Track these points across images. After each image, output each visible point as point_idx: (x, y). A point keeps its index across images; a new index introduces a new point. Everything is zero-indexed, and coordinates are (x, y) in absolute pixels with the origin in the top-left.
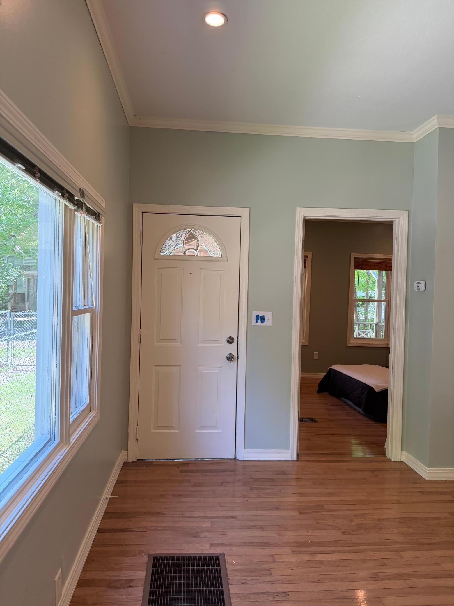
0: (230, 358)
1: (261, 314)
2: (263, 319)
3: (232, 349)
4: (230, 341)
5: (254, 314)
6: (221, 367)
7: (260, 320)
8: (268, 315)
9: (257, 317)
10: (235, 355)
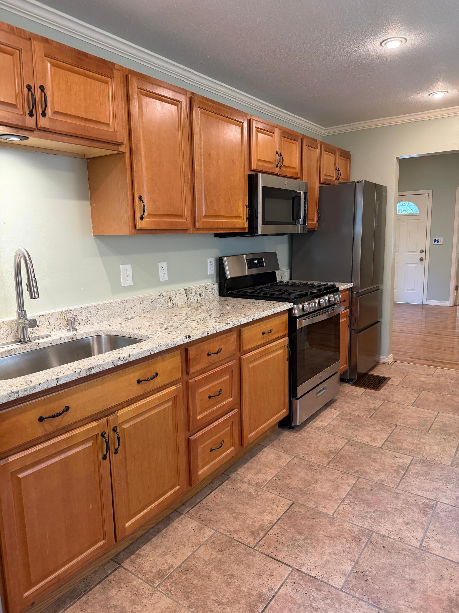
0: (422, 259)
1: (437, 239)
2: (438, 241)
3: (422, 255)
4: (422, 252)
5: (434, 239)
6: (417, 263)
7: (436, 242)
8: (441, 239)
9: (435, 241)
10: (424, 259)
